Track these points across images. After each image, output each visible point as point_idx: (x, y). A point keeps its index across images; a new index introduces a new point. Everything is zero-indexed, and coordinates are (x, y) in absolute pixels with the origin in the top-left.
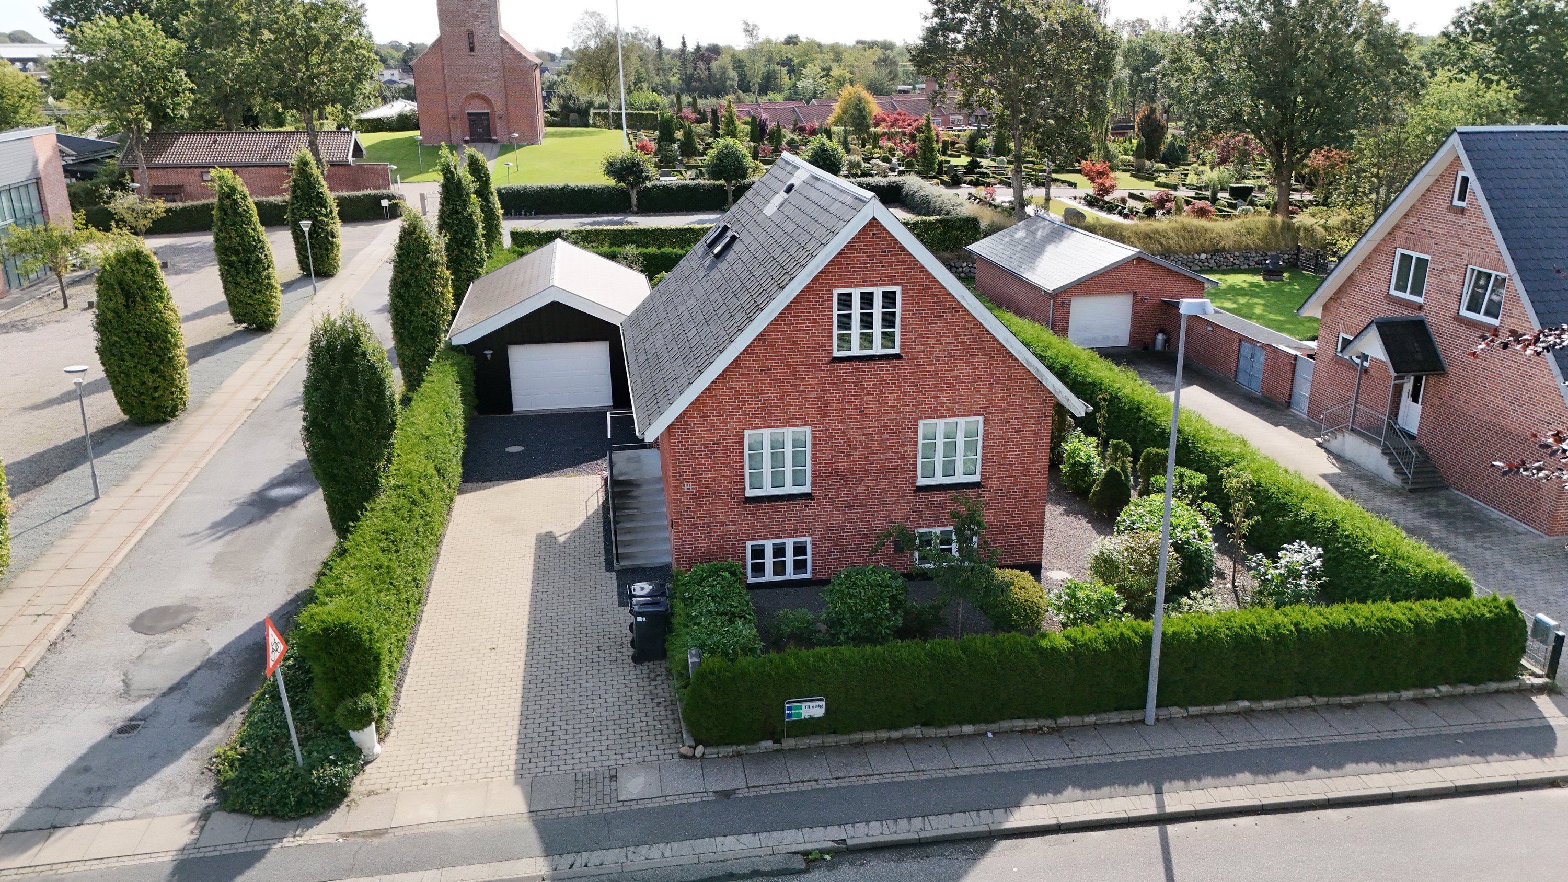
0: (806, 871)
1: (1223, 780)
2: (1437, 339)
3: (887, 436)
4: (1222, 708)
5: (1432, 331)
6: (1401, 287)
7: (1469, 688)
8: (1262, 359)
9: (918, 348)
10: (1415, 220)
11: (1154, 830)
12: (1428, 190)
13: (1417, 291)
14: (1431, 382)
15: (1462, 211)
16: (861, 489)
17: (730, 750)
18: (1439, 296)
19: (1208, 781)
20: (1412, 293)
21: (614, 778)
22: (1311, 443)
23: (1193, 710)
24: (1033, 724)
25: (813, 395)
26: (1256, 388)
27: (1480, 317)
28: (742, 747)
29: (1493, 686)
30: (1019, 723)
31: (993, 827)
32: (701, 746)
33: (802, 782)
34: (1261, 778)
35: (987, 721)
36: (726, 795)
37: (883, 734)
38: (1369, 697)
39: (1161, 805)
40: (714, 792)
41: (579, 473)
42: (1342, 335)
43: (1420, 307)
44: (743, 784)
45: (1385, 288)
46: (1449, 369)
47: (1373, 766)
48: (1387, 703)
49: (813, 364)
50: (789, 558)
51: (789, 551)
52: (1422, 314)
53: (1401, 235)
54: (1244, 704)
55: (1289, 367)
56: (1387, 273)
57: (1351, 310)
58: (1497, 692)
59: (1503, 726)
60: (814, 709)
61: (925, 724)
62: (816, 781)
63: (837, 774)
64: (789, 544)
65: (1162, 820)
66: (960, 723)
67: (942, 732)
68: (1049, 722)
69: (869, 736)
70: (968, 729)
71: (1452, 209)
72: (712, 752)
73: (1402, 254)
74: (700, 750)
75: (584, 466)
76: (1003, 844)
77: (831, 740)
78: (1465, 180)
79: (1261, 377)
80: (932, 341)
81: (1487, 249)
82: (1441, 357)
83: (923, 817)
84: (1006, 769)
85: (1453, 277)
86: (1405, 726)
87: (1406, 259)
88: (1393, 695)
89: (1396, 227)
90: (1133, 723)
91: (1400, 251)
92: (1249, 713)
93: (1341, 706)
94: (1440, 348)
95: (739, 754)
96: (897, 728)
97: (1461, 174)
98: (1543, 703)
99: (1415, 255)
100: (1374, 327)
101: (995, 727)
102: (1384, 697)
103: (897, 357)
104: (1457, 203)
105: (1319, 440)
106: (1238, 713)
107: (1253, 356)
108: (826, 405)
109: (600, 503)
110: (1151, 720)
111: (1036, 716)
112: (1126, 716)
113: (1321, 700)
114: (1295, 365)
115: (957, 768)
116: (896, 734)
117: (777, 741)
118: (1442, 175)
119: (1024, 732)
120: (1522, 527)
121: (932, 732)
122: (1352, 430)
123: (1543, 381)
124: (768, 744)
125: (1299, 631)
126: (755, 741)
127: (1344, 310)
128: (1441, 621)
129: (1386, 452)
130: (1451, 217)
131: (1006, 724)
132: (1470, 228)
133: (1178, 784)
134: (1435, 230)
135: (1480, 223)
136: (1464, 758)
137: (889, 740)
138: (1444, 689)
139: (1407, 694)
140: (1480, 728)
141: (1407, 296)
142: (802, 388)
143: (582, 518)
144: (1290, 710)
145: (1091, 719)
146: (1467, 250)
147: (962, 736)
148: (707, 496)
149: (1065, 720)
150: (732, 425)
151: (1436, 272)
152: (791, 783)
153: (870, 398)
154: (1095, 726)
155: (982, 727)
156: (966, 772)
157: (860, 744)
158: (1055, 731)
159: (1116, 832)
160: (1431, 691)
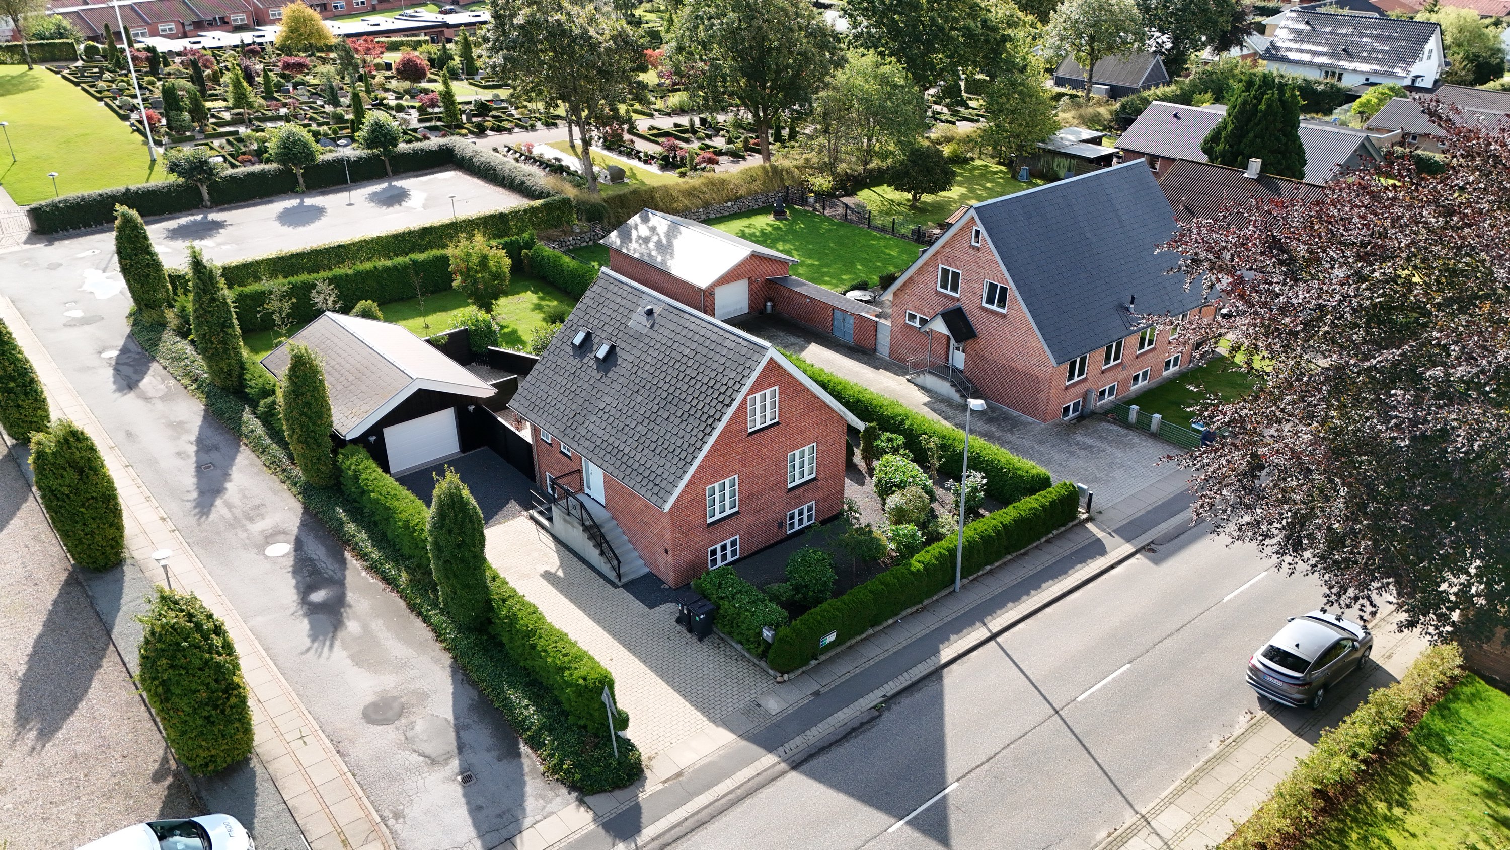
0: (880, 715)
1: (1004, 610)
2: (970, 319)
3: (773, 467)
4: (980, 573)
5: (967, 313)
6: (944, 286)
7: (1063, 529)
8: (852, 321)
9: (787, 416)
10: (947, 252)
11: (992, 643)
12: (956, 234)
13: (955, 290)
14: (968, 340)
15: (978, 249)
16: (762, 501)
17: (800, 671)
18: (968, 295)
19: (999, 612)
20: (952, 291)
21: (759, 705)
22: (903, 379)
23: (971, 578)
24: (914, 609)
25: (739, 457)
26: (850, 340)
27: (994, 308)
28: (804, 668)
29: (1071, 524)
30: (909, 611)
31: (937, 666)
32: (785, 674)
33: (843, 675)
34: (1017, 601)
35: (897, 615)
36: (817, 694)
37: (859, 638)
39: (990, 631)
40: (810, 695)
41: (507, 518)
42: (909, 311)
43: (958, 300)
44: (820, 686)
45: (934, 287)
46: (979, 335)
47: (1051, 582)
48: (1037, 547)
49: (739, 440)
50: (729, 549)
51: (729, 546)
52: (959, 304)
53: (941, 258)
54: (988, 568)
55: (872, 328)
56: (934, 278)
57: (914, 297)
58: (1075, 527)
59: (1083, 544)
60: (831, 638)
61: (872, 626)
62: (849, 672)
63: (856, 666)
64: (728, 542)
65: (993, 637)
66: (886, 620)
67: (881, 628)
68: (920, 606)
69: (853, 641)
70: (890, 622)
71: (972, 247)
72: (792, 676)
73: (943, 268)
74: (786, 677)
76: (946, 670)
77: (839, 649)
78: (978, 232)
79: (851, 333)
80: (793, 410)
81: (995, 271)
82: (974, 329)
83: (905, 672)
84: (919, 636)
85: (976, 285)
86: (1049, 557)
87: (945, 272)
89: (938, 252)
90: (951, 593)
91: (941, 266)
92: (990, 572)
93: (1023, 555)
94: (973, 324)
95: (805, 672)
96: (863, 633)
97: (975, 228)
98: (1089, 525)
99: (951, 269)
100: (940, 314)
101: (900, 616)
103: (778, 423)
104: (974, 243)
105: (908, 377)
107: (843, 320)
108: (745, 459)
110: (958, 589)
111: (914, 604)
112: (947, 591)
114: (877, 327)
115: (899, 643)
116: (864, 636)
117: (819, 659)
118: (964, 227)
119: (913, 614)
120: (1030, 419)
121: (877, 629)
122: (930, 372)
124: (814, 662)
126: (806, 663)
128: (1051, 502)
129: (953, 385)
130: (972, 251)
131: (904, 613)
132: (985, 259)
133: (989, 618)
134: (962, 257)
135: (990, 257)
136: (1079, 566)
137: (864, 639)
138: (1055, 532)
139: (1043, 540)
140: (1075, 548)
141: (948, 292)
142: (734, 455)
144: (1005, 564)
145: (935, 598)
146: (982, 270)
147: (889, 626)
149: (926, 602)
151: (965, 281)
152: (839, 677)
153: (766, 450)
154: (939, 600)
155: (895, 619)
156: (904, 644)
157: (850, 647)
158: (923, 609)
159: (980, 650)
160: (1051, 535)
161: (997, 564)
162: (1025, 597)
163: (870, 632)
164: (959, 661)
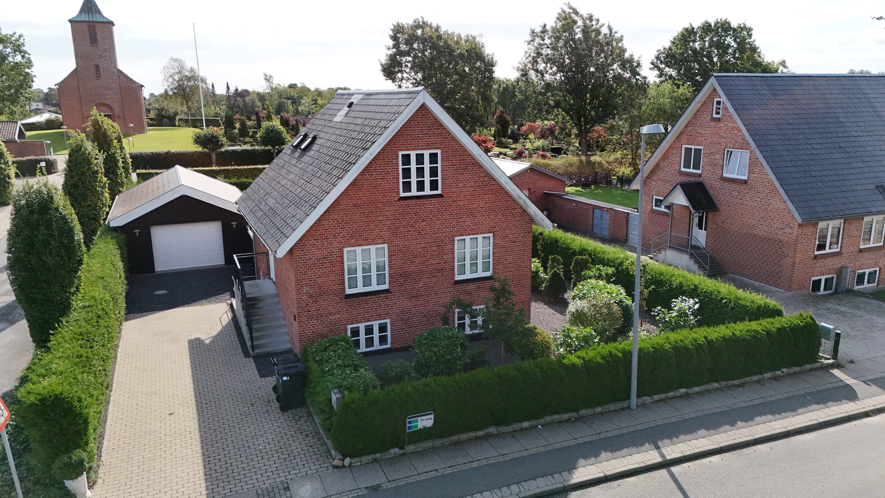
1: (690, 436)
2: (711, 192)
3: (436, 248)
4: (671, 394)
5: (708, 187)
6: (687, 166)
7: (797, 369)
8: (608, 217)
9: (454, 190)
10: (691, 128)
11: (663, 472)
12: (698, 111)
13: (696, 166)
14: (710, 216)
15: (719, 120)
16: (421, 285)
17: (370, 458)
18: (710, 168)
19: (682, 437)
20: (693, 168)
21: (287, 489)
23: (656, 397)
24: (565, 416)
25: (388, 222)
26: (606, 233)
27: (735, 176)
28: (378, 455)
29: (808, 366)
30: (557, 417)
31: (566, 484)
32: (348, 458)
33: (427, 472)
34: (712, 432)
35: (536, 418)
36: (375, 489)
37: (473, 434)
38: (748, 379)
39: (662, 455)
40: (365, 488)
41: (210, 303)
42: (655, 197)
43: (700, 175)
44: (385, 480)
45: (677, 168)
46: (720, 207)
47: (769, 417)
48: (758, 382)
49: (388, 202)
50: (376, 335)
51: (376, 330)
52: (701, 179)
53: (684, 138)
54: (683, 390)
55: (624, 219)
56: (678, 159)
57: (659, 183)
58: (811, 370)
59: (824, 387)
60: (426, 422)
61: (497, 425)
62: (436, 470)
63: (449, 464)
64: (376, 325)
65: (666, 464)
66: (520, 421)
67: (509, 429)
68: (574, 414)
69: (463, 436)
70: (526, 424)
71: (713, 119)
72: (356, 461)
73: (686, 148)
74: (347, 461)
75: (213, 298)
76: (575, 494)
77: (438, 442)
78: (719, 103)
79: (608, 227)
80: (461, 185)
81: (736, 138)
82: (715, 201)
83: (517, 483)
84: (558, 446)
85: (717, 156)
86: (773, 393)
87: (688, 150)
88: (760, 376)
89: (681, 133)
90: (623, 409)
91: (684, 146)
92: (688, 395)
93: (734, 386)
94: (713, 197)
95: (376, 460)
96: (480, 429)
97: (716, 100)
98: (836, 372)
99: (693, 147)
100: (679, 187)
101: (542, 421)
102: (755, 378)
103: (440, 196)
104: (715, 116)
105: (650, 256)
106: (681, 397)
107: (602, 216)
108: (397, 228)
109: (230, 318)
110: (633, 406)
111: (566, 411)
112: (618, 406)
113: (724, 383)
114: (628, 218)
115: (527, 450)
116: (480, 433)
117: (401, 448)
118: (705, 102)
119: (560, 422)
120: (774, 289)
121: (503, 429)
122: (670, 247)
123: (776, 206)
124: (395, 451)
125: (708, 341)
126: (384, 449)
127: (655, 183)
129: (692, 256)
130: (713, 124)
131: (549, 419)
132: (725, 128)
133: (667, 441)
134: (704, 132)
135: (731, 125)
136: (814, 406)
137: (477, 438)
138: (785, 370)
139: (768, 375)
140: (812, 390)
141: (691, 170)
142: (381, 218)
143: (220, 328)
144: (708, 391)
145: (599, 409)
146: (724, 140)
147: (522, 430)
148: (320, 295)
149: (583, 412)
150: (335, 245)
151: (707, 155)
152: (419, 474)
153: (425, 223)
154: (602, 413)
155: (534, 422)
156: (533, 451)
157: (457, 443)
158: (579, 419)
159: (642, 477)
160: (778, 373)
161: (696, 389)
162: (727, 427)
163: (492, 430)
164: (604, 485)
